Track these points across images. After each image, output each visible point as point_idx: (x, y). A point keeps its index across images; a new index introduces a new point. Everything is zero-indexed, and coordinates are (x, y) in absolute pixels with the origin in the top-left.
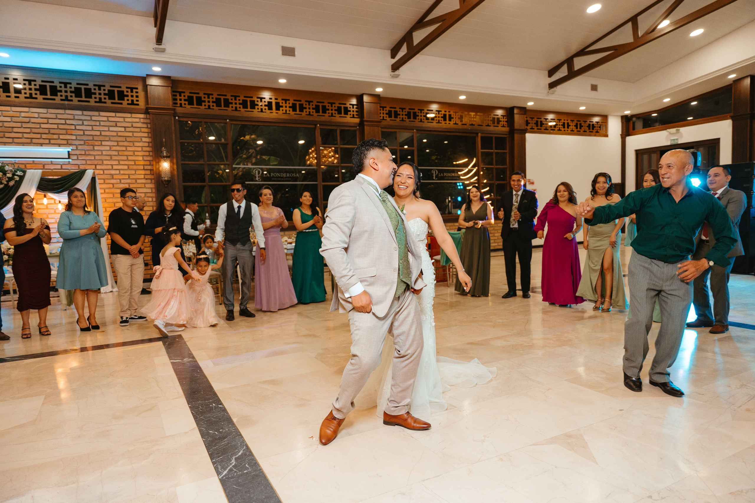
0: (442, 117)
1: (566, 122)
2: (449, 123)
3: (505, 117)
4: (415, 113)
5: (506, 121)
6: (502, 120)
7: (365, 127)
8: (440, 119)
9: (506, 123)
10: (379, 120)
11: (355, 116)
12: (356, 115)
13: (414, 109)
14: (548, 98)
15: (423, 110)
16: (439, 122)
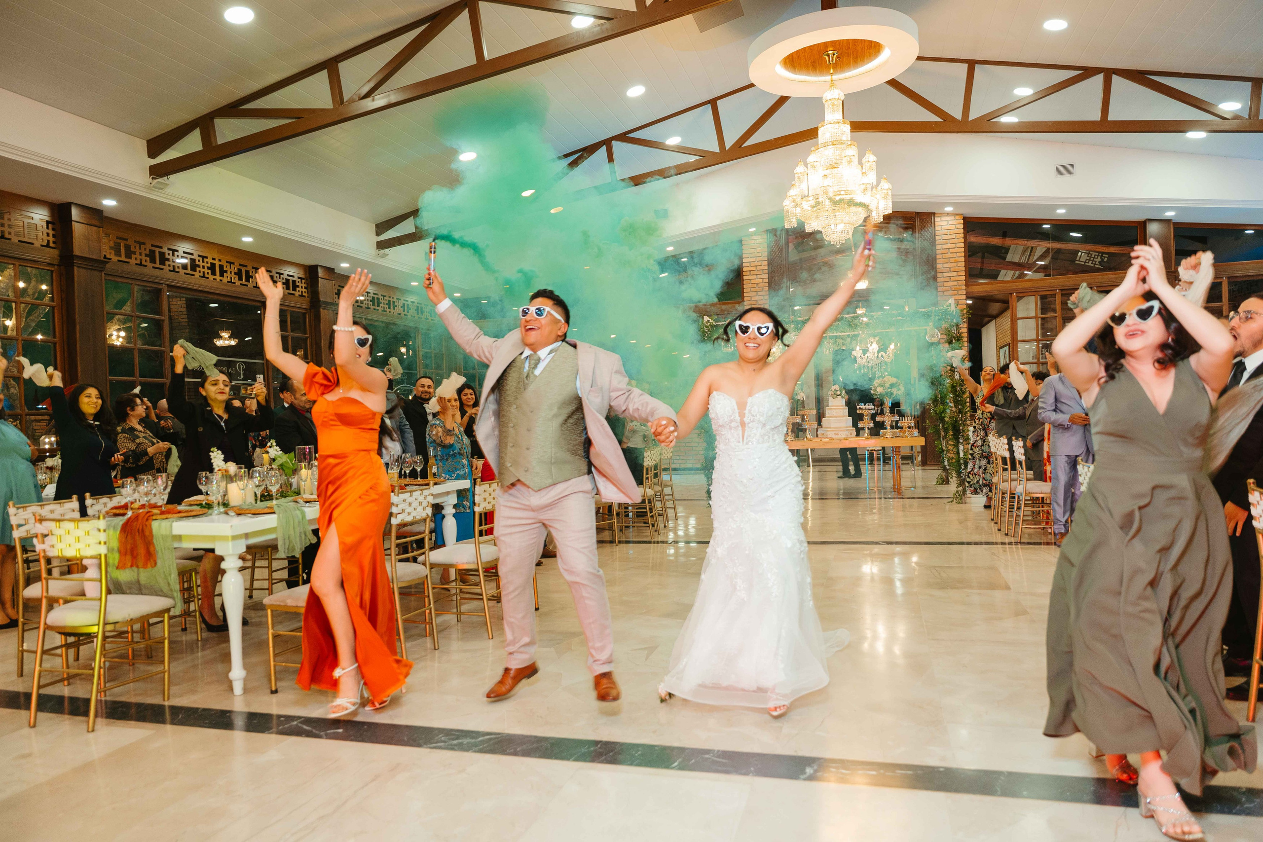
0: (208, 268)
1: (392, 300)
2: (221, 280)
3: (303, 281)
4: (162, 254)
5: (305, 288)
6: (300, 284)
7: (75, 268)
8: (206, 270)
9: (306, 290)
10: (102, 259)
11: (51, 245)
12: (54, 242)
13: (161, 247)
14: (376, 262)
15: (177, 251)
16: (204, 276)
